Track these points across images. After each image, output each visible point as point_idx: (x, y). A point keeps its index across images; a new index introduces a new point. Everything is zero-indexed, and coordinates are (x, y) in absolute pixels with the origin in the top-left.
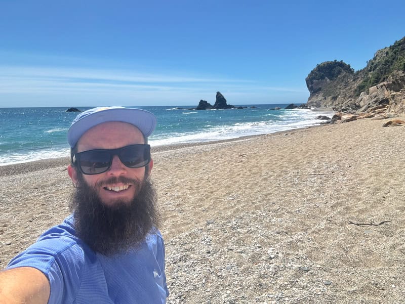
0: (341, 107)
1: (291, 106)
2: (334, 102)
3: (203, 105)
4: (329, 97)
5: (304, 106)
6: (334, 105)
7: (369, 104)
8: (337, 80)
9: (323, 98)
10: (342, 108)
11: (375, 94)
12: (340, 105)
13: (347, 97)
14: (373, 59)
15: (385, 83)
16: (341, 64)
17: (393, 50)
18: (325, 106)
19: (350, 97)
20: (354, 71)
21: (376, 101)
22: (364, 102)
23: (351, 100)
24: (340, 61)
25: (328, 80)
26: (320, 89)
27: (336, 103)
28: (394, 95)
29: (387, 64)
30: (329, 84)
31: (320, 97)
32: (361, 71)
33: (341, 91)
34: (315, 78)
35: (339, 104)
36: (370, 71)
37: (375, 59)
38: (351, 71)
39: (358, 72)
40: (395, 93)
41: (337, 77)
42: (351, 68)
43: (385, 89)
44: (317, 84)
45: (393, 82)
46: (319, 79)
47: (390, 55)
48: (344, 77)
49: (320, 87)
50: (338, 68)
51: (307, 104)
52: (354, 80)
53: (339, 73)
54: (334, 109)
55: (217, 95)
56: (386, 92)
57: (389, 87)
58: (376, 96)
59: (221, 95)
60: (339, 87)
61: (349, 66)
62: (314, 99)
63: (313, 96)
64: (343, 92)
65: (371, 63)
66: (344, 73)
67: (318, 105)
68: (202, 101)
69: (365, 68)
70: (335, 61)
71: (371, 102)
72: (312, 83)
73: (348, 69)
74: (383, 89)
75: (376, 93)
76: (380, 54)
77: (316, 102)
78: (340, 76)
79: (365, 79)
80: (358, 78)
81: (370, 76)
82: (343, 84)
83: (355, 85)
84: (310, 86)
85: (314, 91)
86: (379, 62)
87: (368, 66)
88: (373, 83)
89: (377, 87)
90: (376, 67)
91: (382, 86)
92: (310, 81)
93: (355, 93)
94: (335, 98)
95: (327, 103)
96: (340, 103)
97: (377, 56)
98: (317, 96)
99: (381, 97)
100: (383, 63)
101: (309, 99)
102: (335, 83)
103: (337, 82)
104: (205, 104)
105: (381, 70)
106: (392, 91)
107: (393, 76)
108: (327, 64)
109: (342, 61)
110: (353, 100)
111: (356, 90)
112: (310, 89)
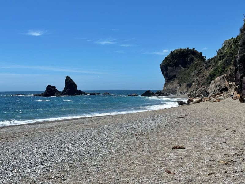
0: (195, 93)
1: (148, 93)
2: (189, 89)
3: (51, 91)
4: (184, 84)
5: (160, 93)
6: (189, 92)
7: (214, 91)
8: (191, 68)
9: (178, 85)
10: (196, 95)
11: (218, 83)
12: (195, 92)
13: (201, 84)
14: (222, 48)
15: (225, 75)
16: (194, 52)
17: (235, 44)
18: (181, 93)
19: (204, 84)
20: (205, 59)
21: (219, 89)
22: (211, 89)
23: (204, 87)
24: (192, 49)
25: (182, 67)
26: (175, 76)
27: (190, 90)
28: (231, 85)
29: (231, 56)
30: (183, 71)
31: (175, 84)
32: (212, 59)
33: (195, 78)
34: (169, 65)
35: (193, 91)
36: (220, 60)
37: (223, 48)
38: (203, 59)
39: (209, 60)
40: (232, 83)
41: (190, 64)
42: (203, 55)
43: (226, 80)
44: (172, 71)
45: (230, 75)
46: (173, 66)
47: (233, 48)
48: (197, 64)
49: (175, 74)
50: (191, 56)
51: (164, 91)
52: (206, 68)
53: (192, 60)
54: (189, 95)
55: (66, 80)
56: (226, 82)
57: (228, 78)
58: (219, 85)
59: (71, 80)
60: (192, 74)
61: (201, 54)
62: (170, 86)
63: (169, 82)
64: (197, 80)
65: (220, 52)
66: (196, 61)
67: (174, 92)
68: (49, 86)
69: (215, 57)
70: (188, 48)
71: (216, 90)
72: (167, 70)
73: (200, 56)
74: (225, 80)
75: (220, 82)
76: (227, 45)
77: (171, 89)
78: (193, 64)
79: (215, 67)
80: (210, 66)
81: (219, 65)
82: (196, 71)
83: (208, 73)
84: (165, 73)
85: (169, 78)
86: (226, 52)
87: (217, 55)
88: (221, 73)
89: (220, 77)
90: (224, 57)
91: (223, 78)
92: (165, 68)
93: (207, 81)
94: (189, 86)
95: (183, 90)
96: (195, 90)
97: (225, 46)
98: (173, 83)
99: (223, 86)
100: (228, 55)
101: (165, 85)
102: (189, 69)
103: (191, 70)
104: (53, 89)
105: (226, 61)
106: (230, 82)
107: (230, 70)
108: (180, 51)
109: (194, 49)
110: (206, 87)
111: (208, 78)
112: (166, 76)
